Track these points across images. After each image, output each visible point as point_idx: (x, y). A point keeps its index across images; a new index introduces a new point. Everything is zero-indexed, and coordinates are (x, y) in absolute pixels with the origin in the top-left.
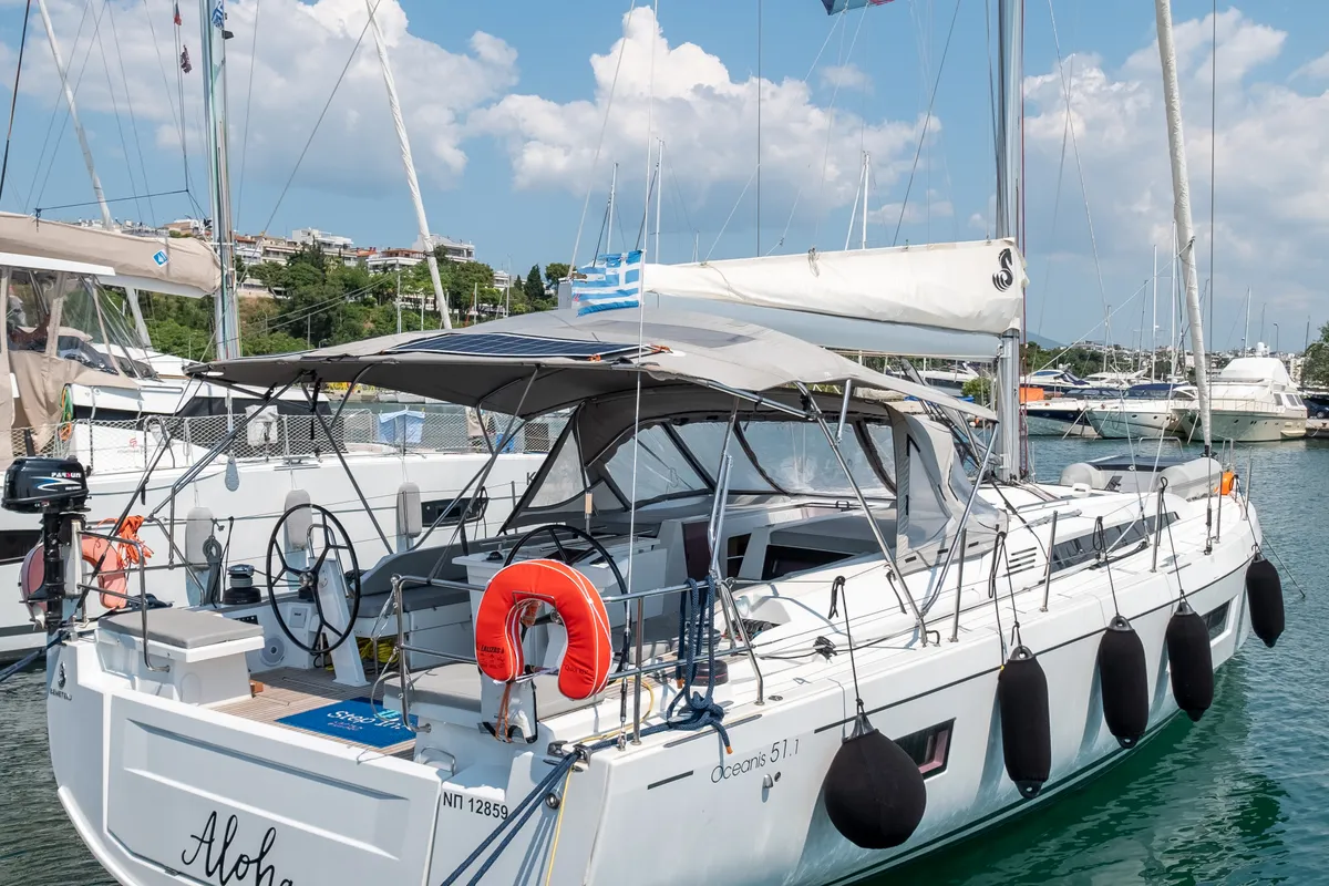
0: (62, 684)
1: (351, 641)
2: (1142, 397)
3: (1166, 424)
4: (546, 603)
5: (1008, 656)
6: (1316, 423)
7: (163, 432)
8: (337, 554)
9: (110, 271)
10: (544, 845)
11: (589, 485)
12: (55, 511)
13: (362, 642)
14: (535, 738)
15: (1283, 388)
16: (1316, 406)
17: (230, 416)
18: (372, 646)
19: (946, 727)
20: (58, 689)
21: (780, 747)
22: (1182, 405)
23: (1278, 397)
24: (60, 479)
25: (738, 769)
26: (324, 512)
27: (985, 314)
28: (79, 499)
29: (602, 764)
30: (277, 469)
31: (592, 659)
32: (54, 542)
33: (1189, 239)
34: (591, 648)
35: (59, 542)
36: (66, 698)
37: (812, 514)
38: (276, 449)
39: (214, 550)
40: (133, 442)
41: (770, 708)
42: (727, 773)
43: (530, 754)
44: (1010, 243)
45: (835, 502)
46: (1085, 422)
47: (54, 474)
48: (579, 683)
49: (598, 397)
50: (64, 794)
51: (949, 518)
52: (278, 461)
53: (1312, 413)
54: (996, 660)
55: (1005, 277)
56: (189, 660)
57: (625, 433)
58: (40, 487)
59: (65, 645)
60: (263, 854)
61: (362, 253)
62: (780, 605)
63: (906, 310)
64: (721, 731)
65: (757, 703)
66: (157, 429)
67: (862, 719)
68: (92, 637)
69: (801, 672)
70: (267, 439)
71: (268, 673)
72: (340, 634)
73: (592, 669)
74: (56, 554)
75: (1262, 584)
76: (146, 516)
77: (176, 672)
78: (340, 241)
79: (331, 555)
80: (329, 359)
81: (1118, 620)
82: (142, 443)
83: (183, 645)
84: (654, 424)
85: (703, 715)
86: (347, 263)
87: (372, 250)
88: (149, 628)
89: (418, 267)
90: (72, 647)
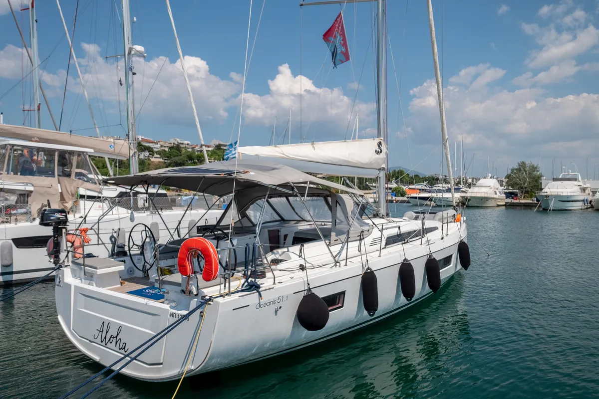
0: (59, 282)
1: (154, 267)
3: (458, 201)
4: (199, 251)
5: (364, 271)
6: (509, 200)
8: (150, 239)
9: (92, 151)
11: (240, 218)
12: (57, 226)
13: (158, 267)
14: (197, 295)
15: (498, 189)
16: (509, 195)
17: (132, 198)
19: (343, 293)
20: (58, 284)
21: (281, 298)
22: (463, 195)
23: (496, 192)
24: (58, 215)
25: (265, 305)
26: (146, 226)
27: (373, 162)
28: (65, 222)
29: (217, 302)
30: (147, 215)
31: (212, 268)
32: (56, 236)
34: (211, 265)
35: (58, 236)
36: (60, 286)
38: (147, 209)
39: (113, 239)
40: (100, 207)
41: (278, 286)
42: (262, 306)
43: (196, 300)
44: (381, 140)
45: (320, 223)
46: (431, 200)
47: (56, 214)
48: (208, 277)
50: (60, 318)
52: (148, 213)
53: (507, 197)
54: (361, 272)
55: (379, 151)
56: (98, 273)
57: (253, 201)
58: (51, 218)
59: (61, 270)
60: (118, 335)
61: (193, 146)
62: (289, 255)
63: (345, 161)
64: (259, 292)
65: (273, 284)
68: (69, 267)
70: (144, 205)
71: (127, 277)
72: (151, 265)
73: (212, 271)
74: (57, 240)
75: (463, 250)
76: (90, 228)
77: (95, 277)
78: (186, 142)
81: (405, 259)
83: (96, 268)
84: (262, 198)
85: (253, 287)
86: (188, 150)
87: (197, 145)
88: (86, 263)
89: (212, 151)
90: (63, 270)
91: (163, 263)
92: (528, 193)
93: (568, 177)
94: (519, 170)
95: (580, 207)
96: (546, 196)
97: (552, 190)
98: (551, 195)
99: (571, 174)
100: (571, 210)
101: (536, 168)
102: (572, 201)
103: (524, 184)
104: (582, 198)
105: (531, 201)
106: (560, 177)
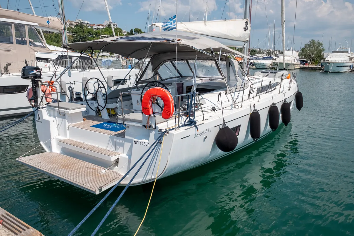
0: (39, 119)
1: (105, 109)
2: (265, 59)
3: (271, 65)
4: (158, 97)
5: (252, 111)
6: (302, 66)
7: (53, 63)
8: (101, 89)
9: (37, 25)
10: (158, 152)
11: (154, 75)
12: (34, 79)
13: (108, 109)
14: (155, 128)
15: (296, 58)
16: (302, 62)
17: (68, 60)
18: (110, 110)
19: (239, 126)
20: (38, 120)
21: (208, 130)
22: (274, 61)
23: (294, 60)
24: (35, 71)
25: (199, 135)
26: (98, 79)
27: (242, 36)
28: (40, 76)
30: (80, 72)
31: (170, 110)
32: (35, 86)
33: (284, 21)
34: (170, 107)
35: (36, 86)
36: (40, 122)
37: (203, 81)
38: (79, 68)
39: (71, 89)
40: (46, 66)
41: (205, 122)
42: (197, 136)
43: (154, 132)
44: (248, 20)
45: (209, 79)
46: (253, 65)
47: (33, 70)
48: (166, 115)
49: (157, 54)
50: (41, 143)
51: (237, 81)
52: (80, 70)
53: (301, 63)
55: (246, 28)
56: (70, 113)
57: (162, 63)
58: (30, 73)
59: (39, 110)
61: (92, 25)
64: (196, 126)
65: (203, 121)
66: (51, 62)
67: (224, 124)
68: (45, 108)
69: (210, 114)
70: (77, 65)
71: (86, 116)
72: (103, 107)
73: (170, 112)
74: (35, 89)
75: (299, 97)
76: (55, 81)
77: (67, 116)
78: (87, 22)
79: (100, 89)
80: (99, 42)
81: (273, 104)
82: (49, 66)
83: (68, 109)
84: (169, 61)
85: (192, 123)
86: (89, 28)
87: (94, 25)
88: (60, 106)
89: (105, 29)
90: (41, 111)
91: (110, 106)
92: (314, 61)
93: (342, 50)
94: (310, 45)
95: (348, 71)
96: (328, 63)
97: (332, 59)
98: (331, 62)
99: (344, 48)
100: (342, 72)
101: (321, 44)
102: (344, 66)
103: (312, 55)
104: (349, 64)
105: (316, 66)
106: (337, 50)
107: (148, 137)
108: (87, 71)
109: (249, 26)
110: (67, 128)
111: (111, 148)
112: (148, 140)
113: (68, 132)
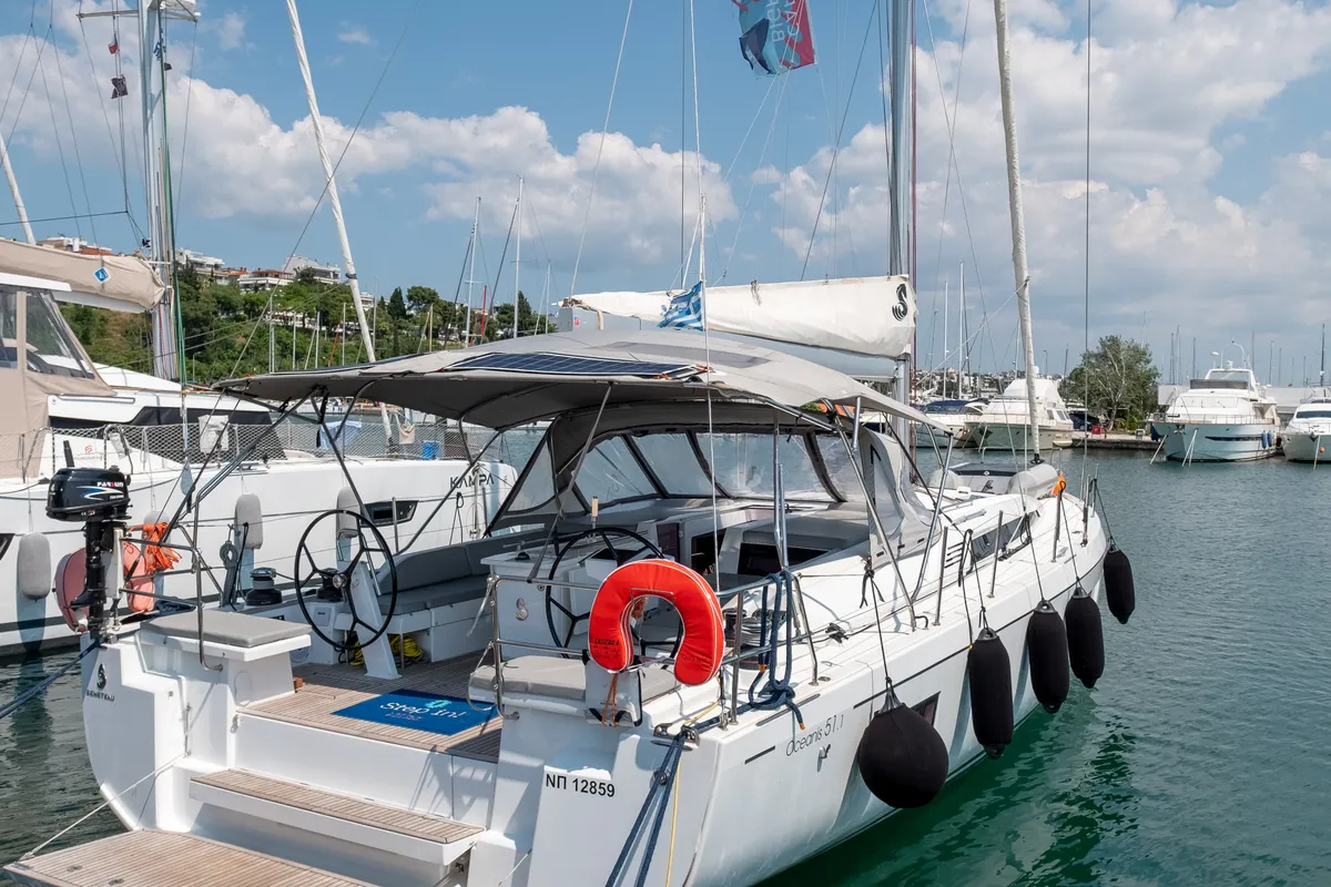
0: (101, 685)
1: (384, 638)
3: (960, 435)
6: (1080, 435)
7: (123, 441)
8: (369, 556)
11: (558, 491)
12: (97, 519)
13: (391, 637)
14: (639, 723)
15: (1055, 405)
16: (1079, 421)
17: (185, 425)
18: (399, 640)
19: (933, 701)
20: (96, 690)
21: (831, 722)
22: (973, 418)
23: (1050, 412)
24: (105, 488)
25: (805, 742)
27: (886, 341)
28: (122, 506)
29: (712, 743)
31: (710, 648)
32: (96, 549)
33: (1025, 279)
34: (709, 638)
35: (102, 548)
36: (106, 698)
37: (754, 515)
38: (227, 456)
39: (230, 555)
40: (88, 450)
41: (823, 688)
42: (798, 745)
43: (635, 737)
44: (905, 279)
47: (99, 484)
49: (574, 411)
50: (106, 790)
51: (902, 518)
53: (1077, 426)
54: (966, 641)
55: (902, 309)
56: (247, 659)
57: (590, 443)
58: (87, 496)
59: (106, 648)
61: (233, 272)
63: (829, 336)
64: (793, 708)
65: (811, 684)
66: (116, 437)
67: (890, 694)
68: (132, 638)
69: (825, 655)
71: (304, 670)
72: (374, 631)
74: (98, 561)
75: (1116, 569)
77: (231, 671)
78: (211, 261)
79: (364, 558)
80: (392, 375)
81: (1042, 603)
84: (615, 435)
85: (779, 695)
86: (219, 282)
87: (243, 271)
88: (206, 629)
89: (289, 287)
90: (112, 649)
91: (402, 624)
92: (1121, 416)
93: (1226, 377)
94: (1104, 356)
95: (1254, 455)
96: (1178, 425)
97: (1191, 411)
98: (1190, 423)
99: (1232, 370)
100: (1233, 461)
101: (1145, 354)
102: (1238, 439)
103: (1115, 394)
104: (1257, 431)
105: (1133, 438)
106: (1207, 378)
107: (607, 759)
108: (259, 468)
109: (909, 300)
110: (230, 723)
111: (430, 805)
112: (611, 771)
113: (232, 739)
